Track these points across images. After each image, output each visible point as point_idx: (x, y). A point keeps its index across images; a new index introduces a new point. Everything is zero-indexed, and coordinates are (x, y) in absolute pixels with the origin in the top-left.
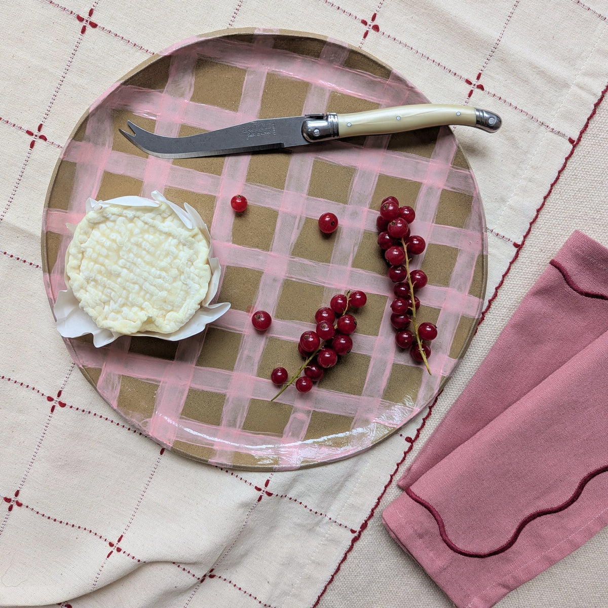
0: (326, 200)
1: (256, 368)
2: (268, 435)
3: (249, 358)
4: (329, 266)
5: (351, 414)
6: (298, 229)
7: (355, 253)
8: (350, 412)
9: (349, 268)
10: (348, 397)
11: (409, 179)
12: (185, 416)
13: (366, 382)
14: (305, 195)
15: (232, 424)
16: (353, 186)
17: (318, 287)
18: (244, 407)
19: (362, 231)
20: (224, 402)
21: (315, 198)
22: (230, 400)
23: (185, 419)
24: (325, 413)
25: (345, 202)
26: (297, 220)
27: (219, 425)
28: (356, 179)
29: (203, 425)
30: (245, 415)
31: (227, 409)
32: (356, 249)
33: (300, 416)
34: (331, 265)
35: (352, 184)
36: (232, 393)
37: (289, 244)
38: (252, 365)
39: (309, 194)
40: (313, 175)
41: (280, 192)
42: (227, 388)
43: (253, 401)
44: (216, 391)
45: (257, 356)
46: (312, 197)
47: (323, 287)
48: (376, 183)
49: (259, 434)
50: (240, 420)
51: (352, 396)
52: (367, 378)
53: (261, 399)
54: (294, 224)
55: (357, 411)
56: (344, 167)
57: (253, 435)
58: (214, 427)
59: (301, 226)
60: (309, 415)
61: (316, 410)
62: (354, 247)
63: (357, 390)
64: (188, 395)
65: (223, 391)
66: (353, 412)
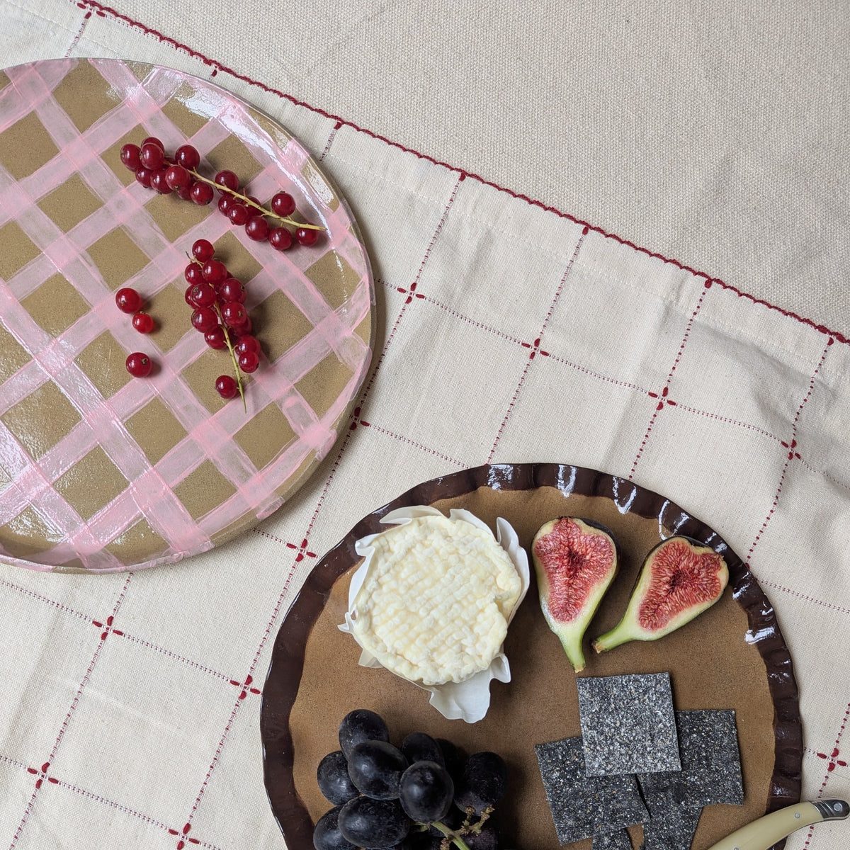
0: (84, 220)
1: (203, 409)
2: (286, 449)
3: (186, 408)
4: (152, 263)
5: (327, 351)
6: (91, 266)
7: (160, 230)
8: (323, 351)
9: (170, 246)
11: (126, 132)
12: (199, 516)
13: (303, 312)
14: (63, 236)
15: (246, 476)
16: (91, 186)
17: (166, 288)
18: (235, 451)
19: (142, 209)
20: (214, 467)
21: (74, 228)
22: (218, 460)
23: (203, 519)
24: (306, 376)
25: (101, 204)
26: (82, 261)
27: (236, 490)
28: (87, 180)
29: (224, 505)
30: (245, 456)
31: (225, 470)
32: (156, 226)
33: (289, 403)
34: (153, 261)
35: (88, 186)
36: (211, 453)
37: (99, 285)
38: (197, 410)
39: (65, 232)
40: (50, 216)
41: (41, 257)
42: (202, 454)
43: (238, 437)
44: (197, 466)
45: (192, 399)
46: (71, 231)
47: (170, 284)
48: (106, 165)
49: (277, 457)
50: (248, 465)
51: (308, 336)
52: (299, 308)
53: (241, 427)
54: (83, 265)
55: (328, 344)
56: (67, 183)
57: (272, 466)
58: (234, 496)
59: (92, 263)
60: (296, 394)
61: (296, 381)
62: (152, 227)
63: (305, 328)
64: (179, 497)
65: (202, 460)
66: (326, 348)
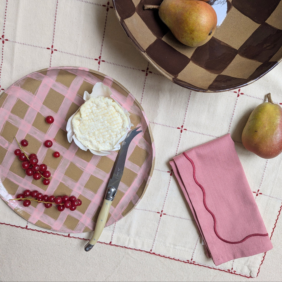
0: (88, 180)
1: (31, 134)
2: (2, 130)
3: (36, 133)
4: (63, 174)
5: (3, 164)
6: (80, 167)
7: (65, 185)
8: (4, 164)
9: (61, 181)
10: (10, 165)
11: (87, 210)
12: (18, 101)
13: (14, 174)
14: (92, 174)
15: (10, 118)
16: (90, 191)
17: (57, 168)
18: (16, 125)
19: (73, 189)
20: (20, 117)
21: (90, 177)
22: (20, 120)
23: (17, 100)
24: (5, 154)
25: (85, 187)
26: (84, 168)
27: (11, 112)
28: (92, 193)
29: (13, 106)
30: (13, 124)
31: (17, 118)
32: (67, 185)
33: (7, 145)
34: (64, 175)
35: (91, 191)
36: (23, 122)
37: (76, 162)
38: (32, 134)
39: (91, 175)
40: (98, 178)
41: (96, 165)
42: (26, 120)
43: (17, 129)
44: (25, 116)
45: (35, 136)
46: (90, 176)
47: (56, 170)
48: (88, 199)
49: (3, 126)
50: (11, 121)
51: (10, 167)
52: (16, 175)
53: (18, 132)
54: (83, 167)
55: (3, 166)
56: (97, 190)
57: (3, 124)
58: (11, 110)
59: (81, 169)
60: (6, 148)
61: (7, 152)
62: (68, 185)
63: (12, 169)
64: (27, 105)
65: (25, 118)
66: (3, 165)
